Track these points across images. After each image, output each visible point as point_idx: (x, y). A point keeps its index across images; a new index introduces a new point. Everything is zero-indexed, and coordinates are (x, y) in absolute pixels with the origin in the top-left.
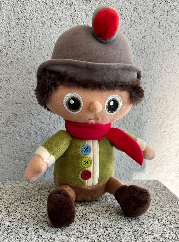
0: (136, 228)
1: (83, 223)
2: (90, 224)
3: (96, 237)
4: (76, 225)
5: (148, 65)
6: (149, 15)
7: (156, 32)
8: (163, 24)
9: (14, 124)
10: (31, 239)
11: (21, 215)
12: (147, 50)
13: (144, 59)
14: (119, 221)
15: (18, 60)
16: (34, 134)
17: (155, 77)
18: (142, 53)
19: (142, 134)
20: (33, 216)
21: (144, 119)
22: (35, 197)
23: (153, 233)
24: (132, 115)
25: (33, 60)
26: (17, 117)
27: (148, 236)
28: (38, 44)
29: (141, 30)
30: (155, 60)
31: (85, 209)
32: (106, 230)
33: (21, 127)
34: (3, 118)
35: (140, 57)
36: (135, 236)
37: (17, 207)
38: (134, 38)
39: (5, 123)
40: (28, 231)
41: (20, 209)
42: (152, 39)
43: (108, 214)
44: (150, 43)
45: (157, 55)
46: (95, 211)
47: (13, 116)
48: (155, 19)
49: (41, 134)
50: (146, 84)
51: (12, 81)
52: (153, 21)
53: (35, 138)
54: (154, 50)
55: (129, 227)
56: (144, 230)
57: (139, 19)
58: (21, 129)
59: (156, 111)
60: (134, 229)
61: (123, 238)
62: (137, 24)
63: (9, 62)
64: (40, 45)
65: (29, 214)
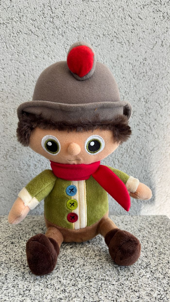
0: (122, 281)
1: (66, 271)
2: (73, 272)
3: (74, 290)
4: (58, 273)
5: (152, 89)
6: (150, 35)
7: (158, 52)
8: (166, 42)
9: (13, 158)
10: (7, 289)
11: (6, 258)
12: (149, 73)
13: (146, 83)
14: (106, 270)
15: (14, 95)
16: (33, 166)
17: (161, 102)
18: (144, 76)
19: (149, 163)
20: (18, 259)
21: (150, 148)
22: (27, 235)
23: (140, 290)
24: (136, 143)
25: (28, 94)
26: (15, 150)
27: (132, 293)
28: (32, 77)
29: (141, 53)
30: (160, 83)
31: (73, 252)
32: (88, 281)
33: (20, 160)
34: (3, 152)
35: (142, 82)
36: (118, 291)
37: (5, 248)
38: (133, 62)
39: (4, 157)
40: (7, 278)
41: (8, 250)
42: (155, 60)
43: (97, 260)
44: (152, 65)
45: (162, 77)
46: (84, 255)
47: (12, 149)
48: (157, 38)
49: (40, 166)
50: (150, 110)
51: (9, 115)
52: (155, 40)
53: (34, 170)
54: (158, 72)
55: (115, 279)
56: (130, 284)
57: (138, 40)
58: (20, 162)
59: (164, 138)
60: (120, 282)
61: (104, 294)
62: (135, 46)
63: (5, 97)
64: (34, 78)
65: (14, 257)
